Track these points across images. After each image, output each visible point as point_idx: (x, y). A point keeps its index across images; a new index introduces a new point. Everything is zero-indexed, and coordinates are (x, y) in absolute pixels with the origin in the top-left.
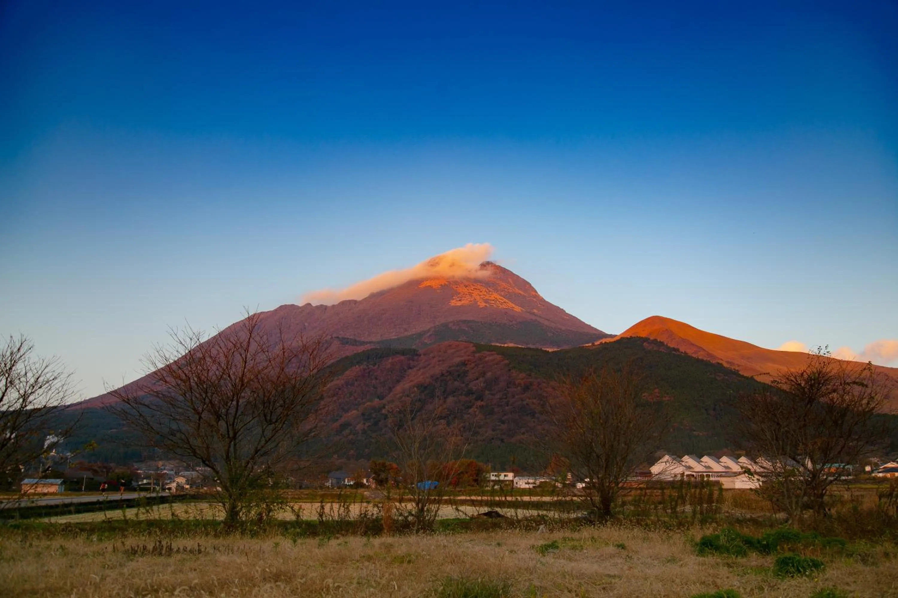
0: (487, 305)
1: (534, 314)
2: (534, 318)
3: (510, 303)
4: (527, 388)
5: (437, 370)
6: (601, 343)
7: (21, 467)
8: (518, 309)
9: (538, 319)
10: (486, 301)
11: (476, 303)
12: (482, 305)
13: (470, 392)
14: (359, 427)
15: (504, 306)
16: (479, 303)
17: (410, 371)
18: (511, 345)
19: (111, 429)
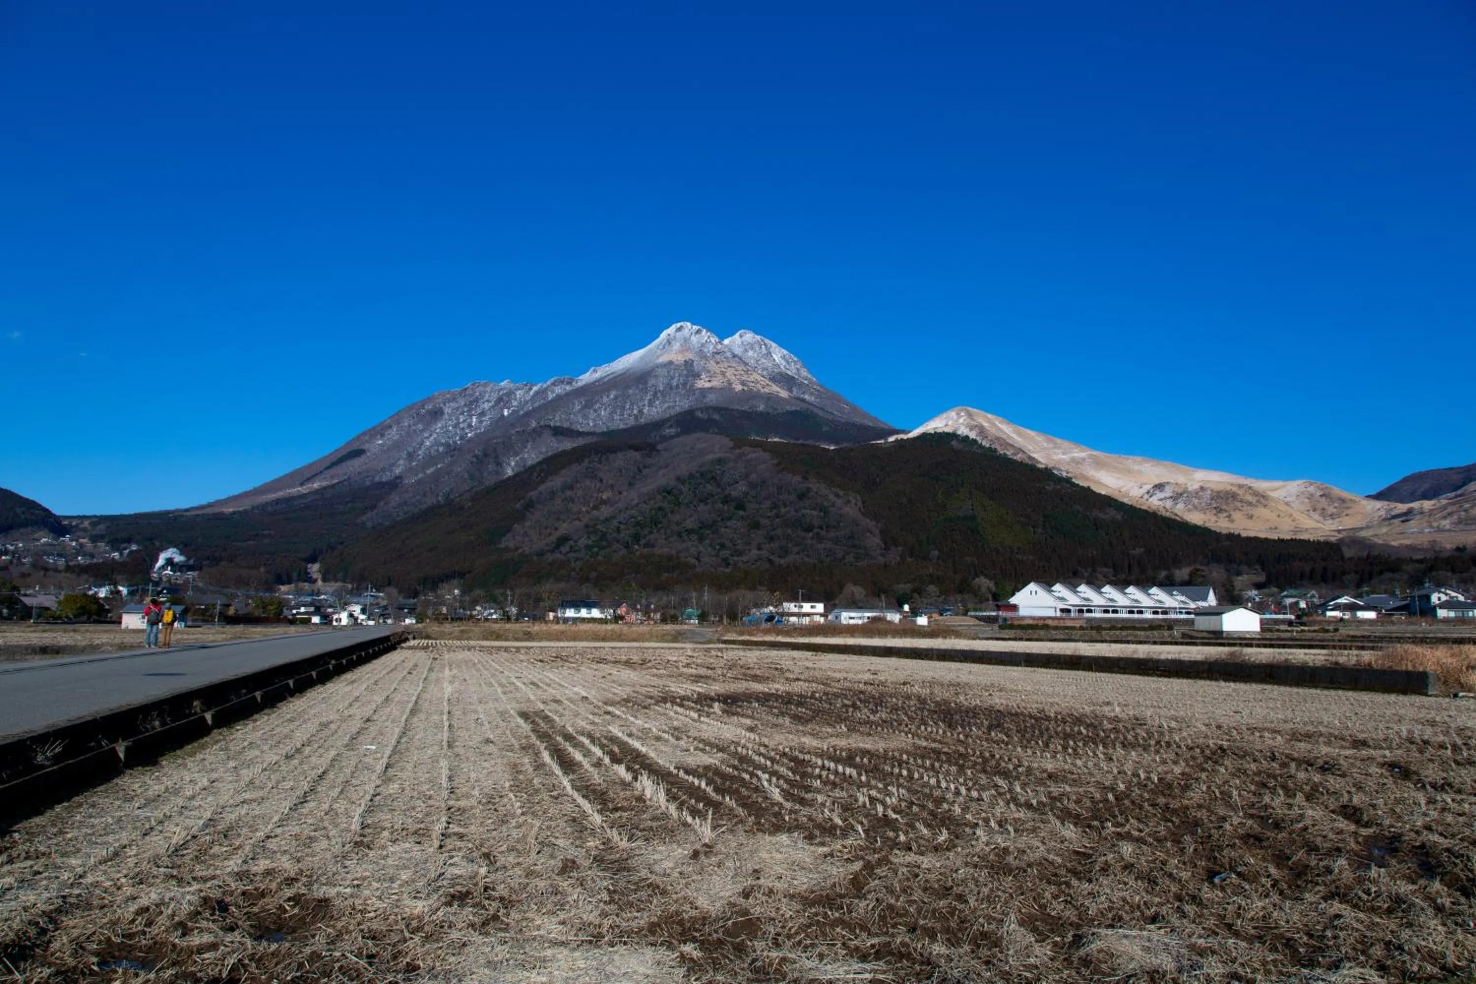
0: (746, 389)
1: (803, 400)
2: (805, 406)
3: (774, 386)
4: (802, 496)
5: (684, 470)
6: (897, 440)
7: (121, 588)
8: (784, 394)
9: (811, 408)
10: (743, 383)
11: (730, 384)
12: (738, 388)
13: (726, 500)
14: (583, 542)
15: (766, 390)
16: (734, 386)
17: (647, 470)
18: (776, 440)
19: (246, 541)
